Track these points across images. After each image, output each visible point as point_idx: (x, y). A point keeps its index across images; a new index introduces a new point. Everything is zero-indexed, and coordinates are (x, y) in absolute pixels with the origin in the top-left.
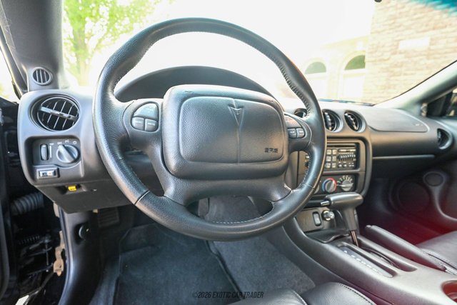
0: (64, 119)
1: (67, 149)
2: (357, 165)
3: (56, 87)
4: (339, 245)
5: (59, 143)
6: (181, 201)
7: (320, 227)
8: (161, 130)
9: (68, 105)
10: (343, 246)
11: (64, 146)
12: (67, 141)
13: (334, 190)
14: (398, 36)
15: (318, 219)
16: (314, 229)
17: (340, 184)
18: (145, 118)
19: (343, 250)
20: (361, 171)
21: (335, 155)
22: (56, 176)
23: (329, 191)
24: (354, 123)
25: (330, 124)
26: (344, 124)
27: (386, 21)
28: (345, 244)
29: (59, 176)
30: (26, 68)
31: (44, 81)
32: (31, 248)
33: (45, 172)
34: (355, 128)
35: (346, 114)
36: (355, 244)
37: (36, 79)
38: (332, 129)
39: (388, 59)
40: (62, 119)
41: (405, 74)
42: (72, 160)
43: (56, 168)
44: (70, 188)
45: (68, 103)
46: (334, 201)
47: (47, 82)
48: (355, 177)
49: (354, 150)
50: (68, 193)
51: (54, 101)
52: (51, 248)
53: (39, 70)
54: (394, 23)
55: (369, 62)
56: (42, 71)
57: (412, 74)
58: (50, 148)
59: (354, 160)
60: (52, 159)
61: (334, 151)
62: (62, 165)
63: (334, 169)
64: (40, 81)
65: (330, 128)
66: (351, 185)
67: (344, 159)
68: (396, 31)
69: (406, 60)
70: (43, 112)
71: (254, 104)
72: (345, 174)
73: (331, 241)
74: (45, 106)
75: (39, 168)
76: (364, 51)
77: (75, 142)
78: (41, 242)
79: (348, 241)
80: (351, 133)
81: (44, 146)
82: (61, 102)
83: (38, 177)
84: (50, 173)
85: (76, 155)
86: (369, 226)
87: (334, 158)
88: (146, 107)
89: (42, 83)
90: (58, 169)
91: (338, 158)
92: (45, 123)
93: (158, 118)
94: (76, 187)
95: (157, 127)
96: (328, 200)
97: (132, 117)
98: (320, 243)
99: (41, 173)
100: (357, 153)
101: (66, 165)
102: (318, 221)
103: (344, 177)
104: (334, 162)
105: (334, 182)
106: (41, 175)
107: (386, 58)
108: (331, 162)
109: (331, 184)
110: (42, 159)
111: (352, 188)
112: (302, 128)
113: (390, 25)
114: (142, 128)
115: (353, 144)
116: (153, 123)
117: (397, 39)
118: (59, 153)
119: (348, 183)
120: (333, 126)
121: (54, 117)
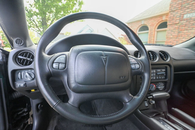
0: (28, 60)
1: (29, 74)
2: (166, 77)
3: (26, 46)
4: (158, 119)
5: (26, 72)
6: (76, 105)
7: (148, 108)
8: (67, 69)
9: (30, 54)
10: (160, 119)
11: (28, 73)
12: (29, 70)
13: (154, 89)
14: (183, 12)
15: (147, 104)
16: (145, 109)
17: (157, 87)
18: (59, 63)
19: (160, 122)
20: (168, 80)
21: (155, 73)
22: (25, 86)
23: (152, 90)
24: (164, 57)
25: (152, 58)
26: (159, 58)
27: (177, 6)
28: (161, 118)
29: (26, 86)
30: (13, 38)
31: (20, 44)
32: (19, 114)
33: (20, 84)
34: (165, 59)
35: (160, 53)
36: (166, 118)
37: (17, 43)
38: (153, 60)
39: (178, 23)
40: (27, 61)
41: (187, 30)
42: (32, 79)
43: (24, 83)
44: (32, 90)
45: (30, 53)
46: (155, 96)
47: (21, 44)
48: (165, 83)
49: (164, 70)
50: (31, 92)
51: (24, 53)
52: (27, 113)
53: (18, 39)
54: (181, 6)
55: (169, 25)
56: (19, 39)
57: (190, 30)
58: (22, 73)
59: (165, 75)
60: (23, 79)
61: (154, 71)
62: (27, 81)
63: (154, 80)
64: (18, 44)
65: (152, 60)
66: (163, 87)
67: (159, 75)
68: (182, 10)
69: (188, 23)
70: (19, 58)
71: (113, 54)
72: (160, 82)
73: (154, 116)
74: (20, 55)
75: (17, 83)
76: (167, 20)
77: (33, 71)
78: (23, 111)
79: (162, 117)
80: (163, 62)
81: (20, 73)
82: (27, 53)
83: (17, 87)
84: (22, 85)
85: (33, 77)
86: (173, 108)
87: (154, 74)
88: (60, 57)
89: (19, 45)
90: (26, 83)
91: (156, 74)
92: (20, 63)
93: (66, 62)
94: (35, 90)
95: (65, 67)
96: (152, 96)
97: (53, 63)
98: (148, 117)
99: (18, 85)
100: (166, 72)
101: (29, 81)
102: (147, 105)
103: (159, 83)
104: (154, 76)
105: (154, 86)
106: (18, 86)
107: (177, 22)
108: (153, 76)
109: (153, 86)
110: (19, 79)
111: (163, 88)
112: (138, 64)
113: (179, 7)
114: (58, 68)
115: (164, 67)
116: (63, 66)
117: (183, 13)
118: (26, 76)
119: (162, 86)
120: (154, 58)
121: (24, 60)
